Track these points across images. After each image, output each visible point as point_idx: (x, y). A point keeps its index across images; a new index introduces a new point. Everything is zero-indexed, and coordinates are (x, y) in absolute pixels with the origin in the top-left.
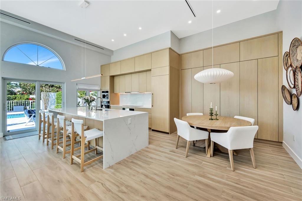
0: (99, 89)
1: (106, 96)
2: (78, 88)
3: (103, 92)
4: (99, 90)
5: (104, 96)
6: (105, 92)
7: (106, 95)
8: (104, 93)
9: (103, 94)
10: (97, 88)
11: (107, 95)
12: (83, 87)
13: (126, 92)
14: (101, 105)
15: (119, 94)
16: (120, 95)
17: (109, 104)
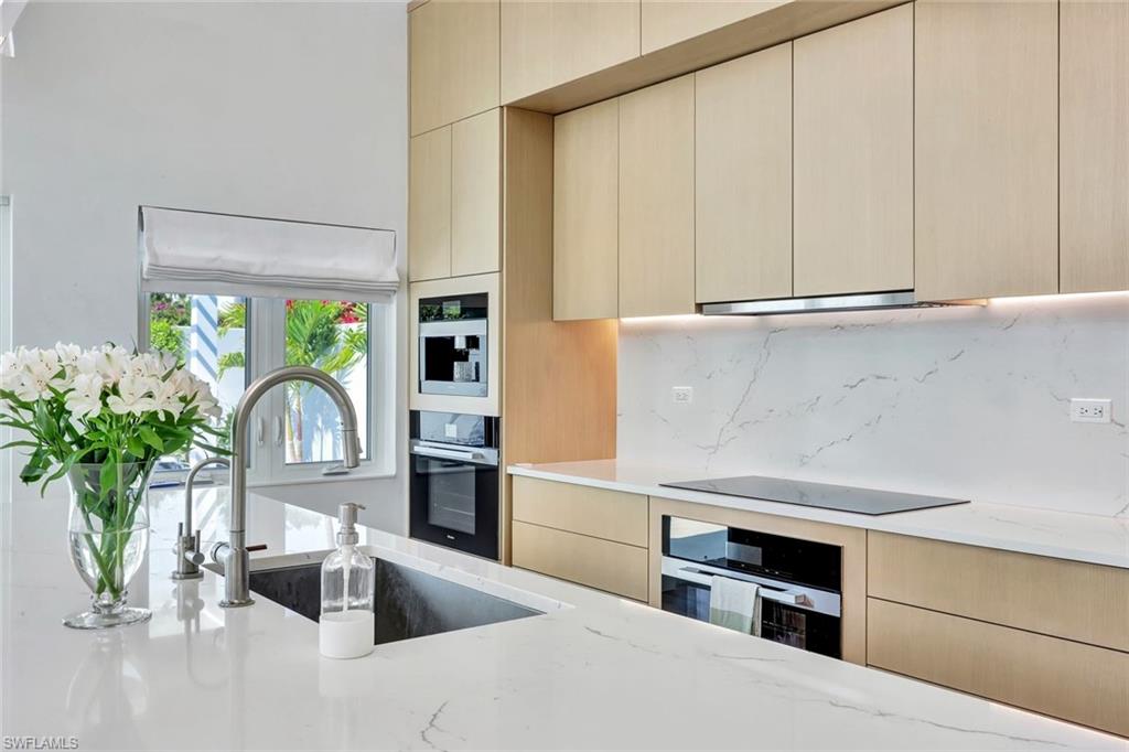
0: (392, 276)
1: (463, 356)
2: (146, 260)
3: (431, 309)
4: (385, 292)
5: (441, 360)
6: (455, 309)
7: (460, 344)
8: (440, 317)
9: (436, 329)
10: (366, 262)
11: (473, 342)
12: (211, 254)
13: (700, 308)
14: (414, 457)
15: (613, 324)
16: (619, 344)
17: (489, 456)
